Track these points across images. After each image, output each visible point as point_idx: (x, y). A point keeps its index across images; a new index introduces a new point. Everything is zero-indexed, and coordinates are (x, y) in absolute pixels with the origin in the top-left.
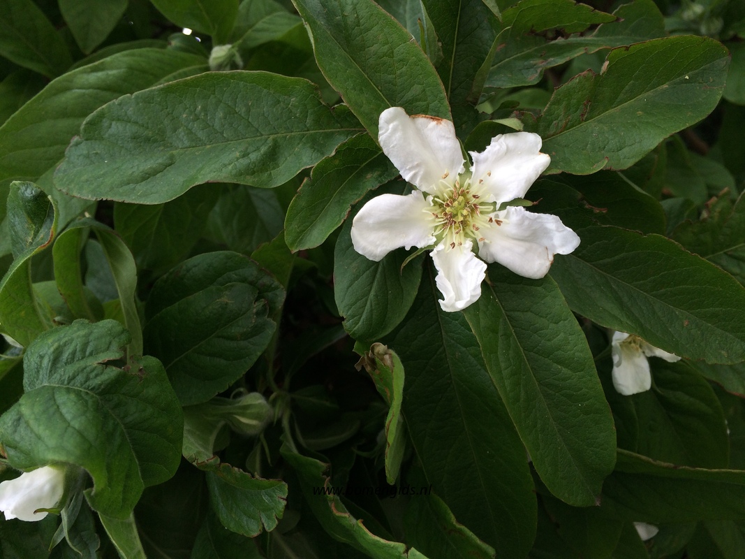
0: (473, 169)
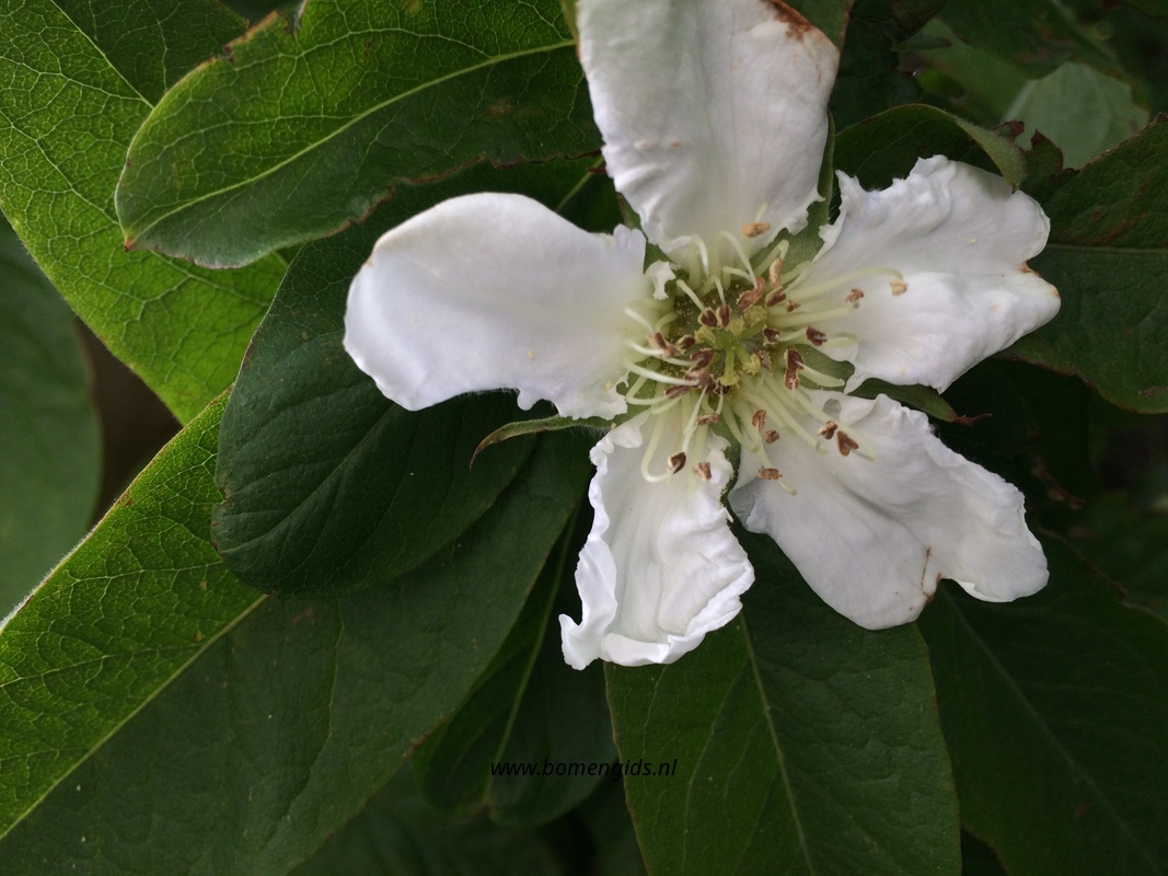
0: (829, 233)
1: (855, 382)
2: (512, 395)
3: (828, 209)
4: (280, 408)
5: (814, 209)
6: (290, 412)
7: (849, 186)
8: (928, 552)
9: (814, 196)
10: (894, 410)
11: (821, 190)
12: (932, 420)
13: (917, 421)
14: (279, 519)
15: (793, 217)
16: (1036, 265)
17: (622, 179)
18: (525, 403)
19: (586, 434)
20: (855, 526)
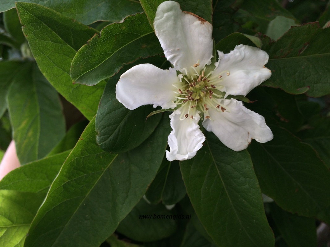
0: (217, 64)
1: (226, 96)
2: (152, 105)
3: (216, 58)
4: (107, 114)
5: (212, 59)
6: (108, 115)
7: (220, 53)
8: (249, 133)
9: (212, 56)
10: (234, 101)
11: (213, 55)
12: (243, 102)
13: (240, 103)
14: (108, 137)
15: (208, 61)
16: (267, 66)
17: (168, 58)
18: (155, 107)
19: (169, 112)
20: (230, 128)
